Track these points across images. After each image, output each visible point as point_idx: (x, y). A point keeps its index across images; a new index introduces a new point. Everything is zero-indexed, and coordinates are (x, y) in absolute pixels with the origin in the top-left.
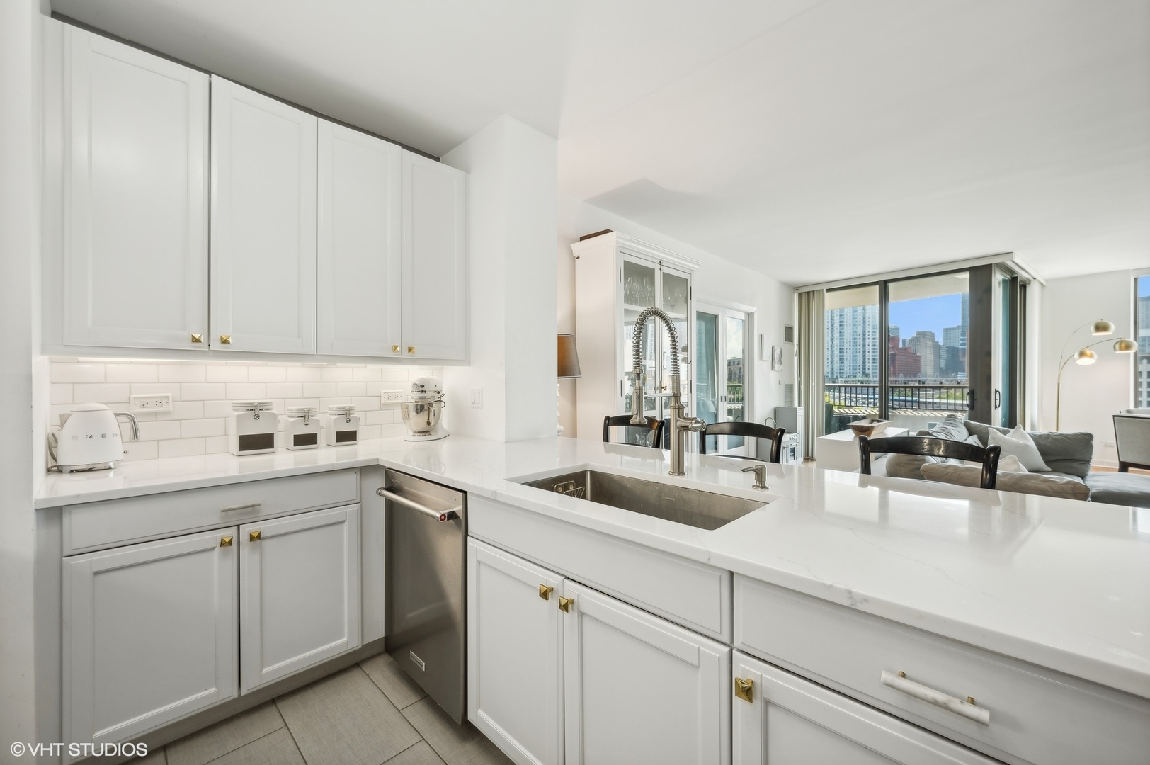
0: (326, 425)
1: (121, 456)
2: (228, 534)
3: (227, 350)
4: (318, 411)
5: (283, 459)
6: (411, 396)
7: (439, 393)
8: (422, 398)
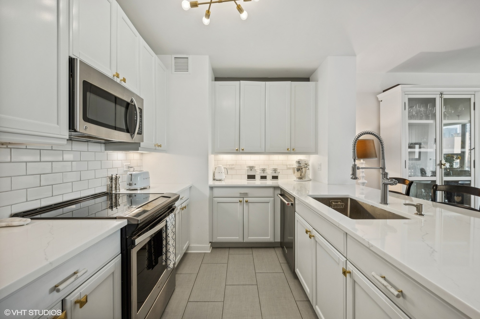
0: (269, 174)
1: (225, 178)
2: (241, 199)
3: (243, 152)
4: (267, 169)
5: (258, 182)
6: (296, 166)
7: (306, 164)
8: (299, 166)
